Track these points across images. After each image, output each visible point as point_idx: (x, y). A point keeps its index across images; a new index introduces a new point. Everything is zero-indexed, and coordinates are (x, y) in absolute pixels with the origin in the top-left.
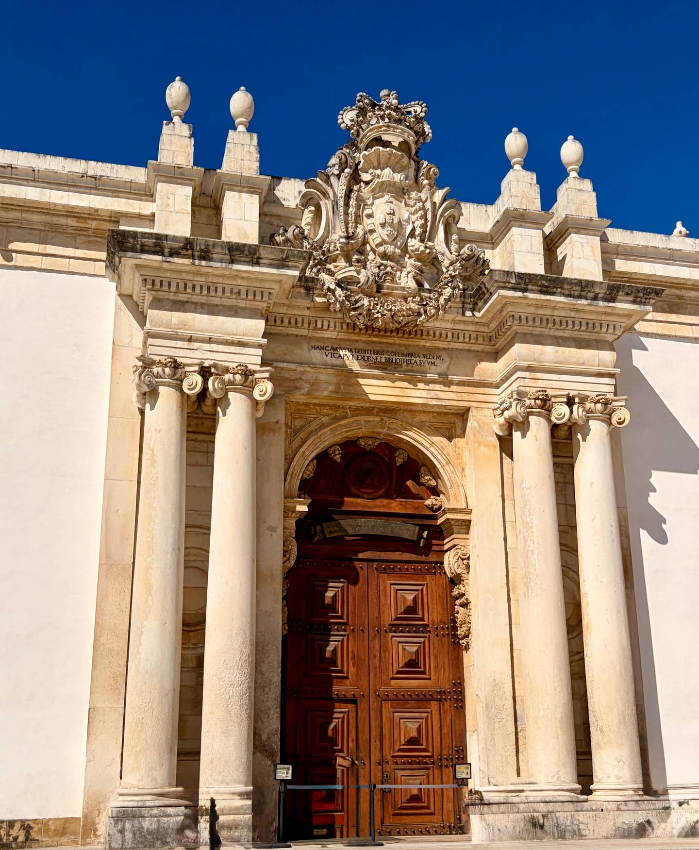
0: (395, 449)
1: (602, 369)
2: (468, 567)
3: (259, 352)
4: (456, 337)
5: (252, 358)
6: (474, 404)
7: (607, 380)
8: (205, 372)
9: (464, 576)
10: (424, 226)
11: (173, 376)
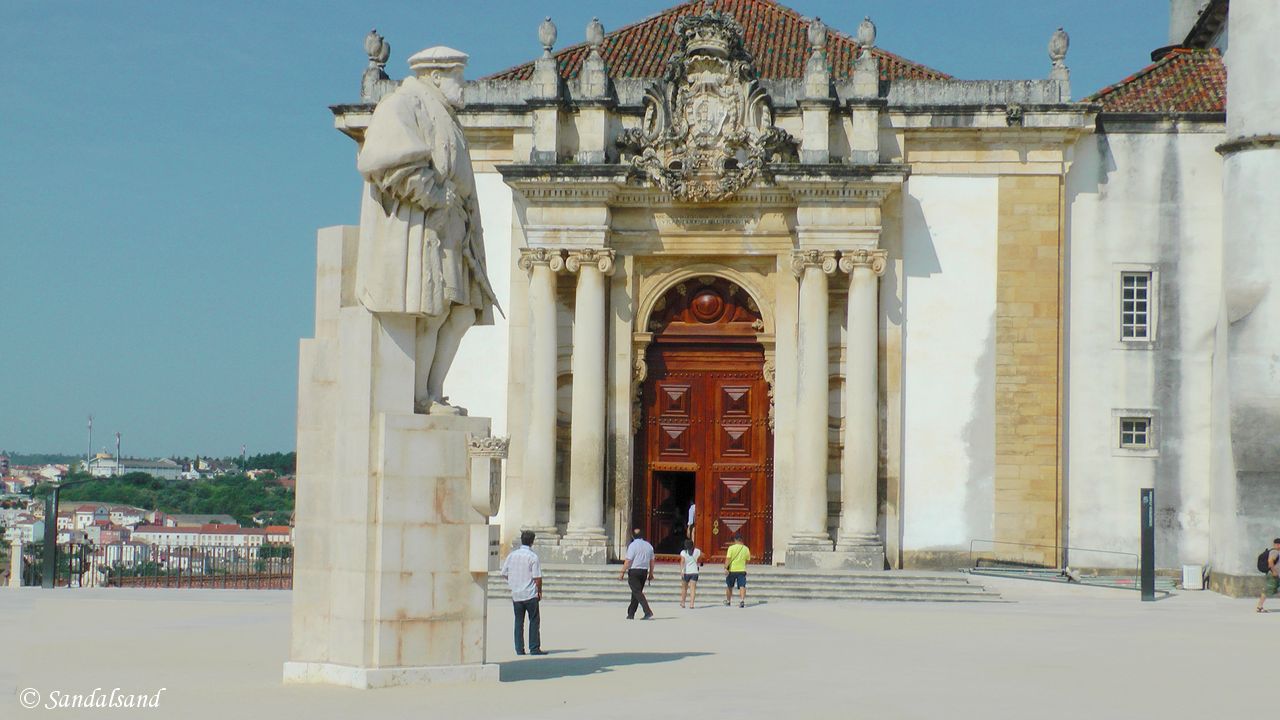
0: (729, 283)
1: (869, 227)
2: (774, 376)
3: (603, 235)
4: (764, 200)
5: (597, 241)
6: (780, 251)
7: (871, 235)
8: (565, 254)
9: (772, 384)
10: (737, 115)
11: (543, 259)
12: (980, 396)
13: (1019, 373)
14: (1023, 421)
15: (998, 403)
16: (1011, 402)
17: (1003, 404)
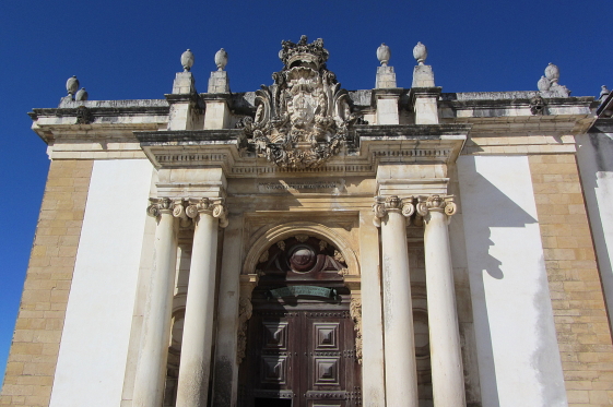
0: (319, 240)
1: (438, 179)
2: (360, 312)
3: (218, 189)
4: (348, 169)
5: (214, 193)
6: (362, 209)
7: (441, 186)
8: (185, 204)
9: (358, 319)
10: (326, 107)
11: (167, 208)
12: (542, 327)
13: (572, 307)
14: (583, 349)
15: (558, 333)
16: (570, 332)
17: (563, 334)
